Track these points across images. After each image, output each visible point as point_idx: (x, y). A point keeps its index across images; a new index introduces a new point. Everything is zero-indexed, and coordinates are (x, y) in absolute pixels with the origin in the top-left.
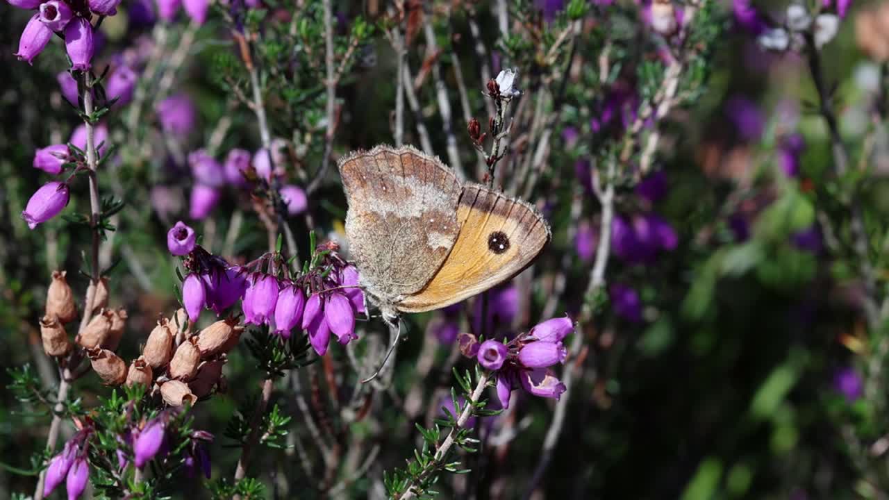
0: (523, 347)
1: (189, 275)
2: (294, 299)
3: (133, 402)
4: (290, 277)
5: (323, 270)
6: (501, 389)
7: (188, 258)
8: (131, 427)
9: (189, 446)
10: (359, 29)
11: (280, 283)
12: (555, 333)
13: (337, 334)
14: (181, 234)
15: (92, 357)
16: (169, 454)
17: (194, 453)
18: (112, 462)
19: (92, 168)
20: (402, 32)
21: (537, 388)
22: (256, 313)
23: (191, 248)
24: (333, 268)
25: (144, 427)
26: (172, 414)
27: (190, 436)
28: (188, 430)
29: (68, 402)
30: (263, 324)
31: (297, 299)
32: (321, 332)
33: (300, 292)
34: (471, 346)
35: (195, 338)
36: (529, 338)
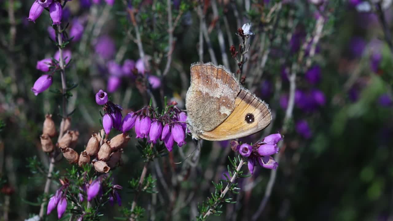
0: (259, 147)
1: (105, 114)
2: (158, 127)
3: (87, 172)
4: (156, 117)
5: (170, 114)
6: (250, 165)
7: (105, 106)
8: (86, 183)
9: (111, 192)
10: (183, 7)
11: (151, 119)
12: (274, 140)
13: (177, 142)
14: (101, 96)
15: (63, 151)
16: (102, 195)
17: (113, 195)
18: (78, 199)
19: (62, 68)
20: (202, 8)
21: (265, 165)
22: (141, 133)
23: (106, 102)
24: (175, 113)
25: (91, 183)
26: (103, 177)
27: (112, 187)
28: (111, 184)
29: (54, 173)
30: (144, 138)
31: (159, 126)
32: (170, 141)
33: (160, 124)
34: (236, 147)
35: (108, 142)
36: (262, 143)
